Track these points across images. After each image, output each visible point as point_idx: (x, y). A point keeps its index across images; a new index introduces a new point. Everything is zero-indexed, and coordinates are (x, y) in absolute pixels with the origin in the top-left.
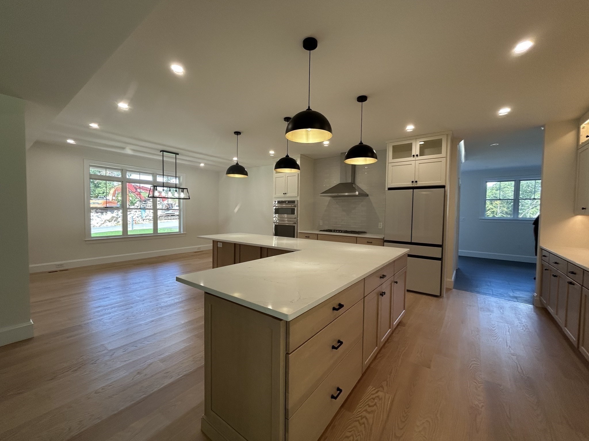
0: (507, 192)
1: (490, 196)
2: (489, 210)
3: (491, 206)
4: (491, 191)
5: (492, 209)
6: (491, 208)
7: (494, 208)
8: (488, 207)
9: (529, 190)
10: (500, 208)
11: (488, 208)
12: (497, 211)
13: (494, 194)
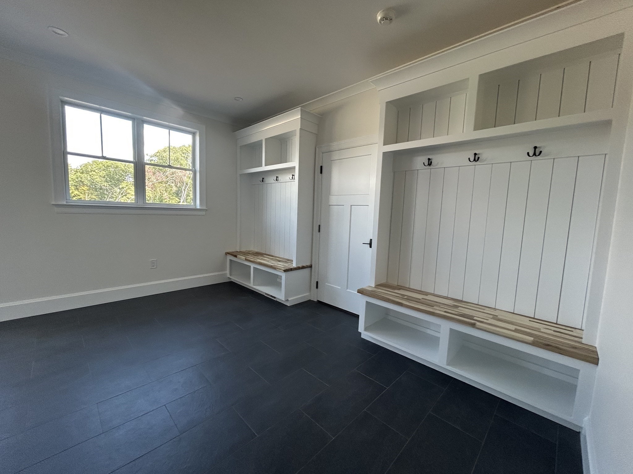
0: (95, 177)
1: (74, 179)
2: (74, 197)
3: (76, 192)
4: (75, 174)
5: (79, 195)
6: (76, 194)
7: (80, 194)
8: (72, 193)
9: (116, 177)
10: (88, 195)
11: (73, 195)
12: (84, 198)
13: (79, 178)
